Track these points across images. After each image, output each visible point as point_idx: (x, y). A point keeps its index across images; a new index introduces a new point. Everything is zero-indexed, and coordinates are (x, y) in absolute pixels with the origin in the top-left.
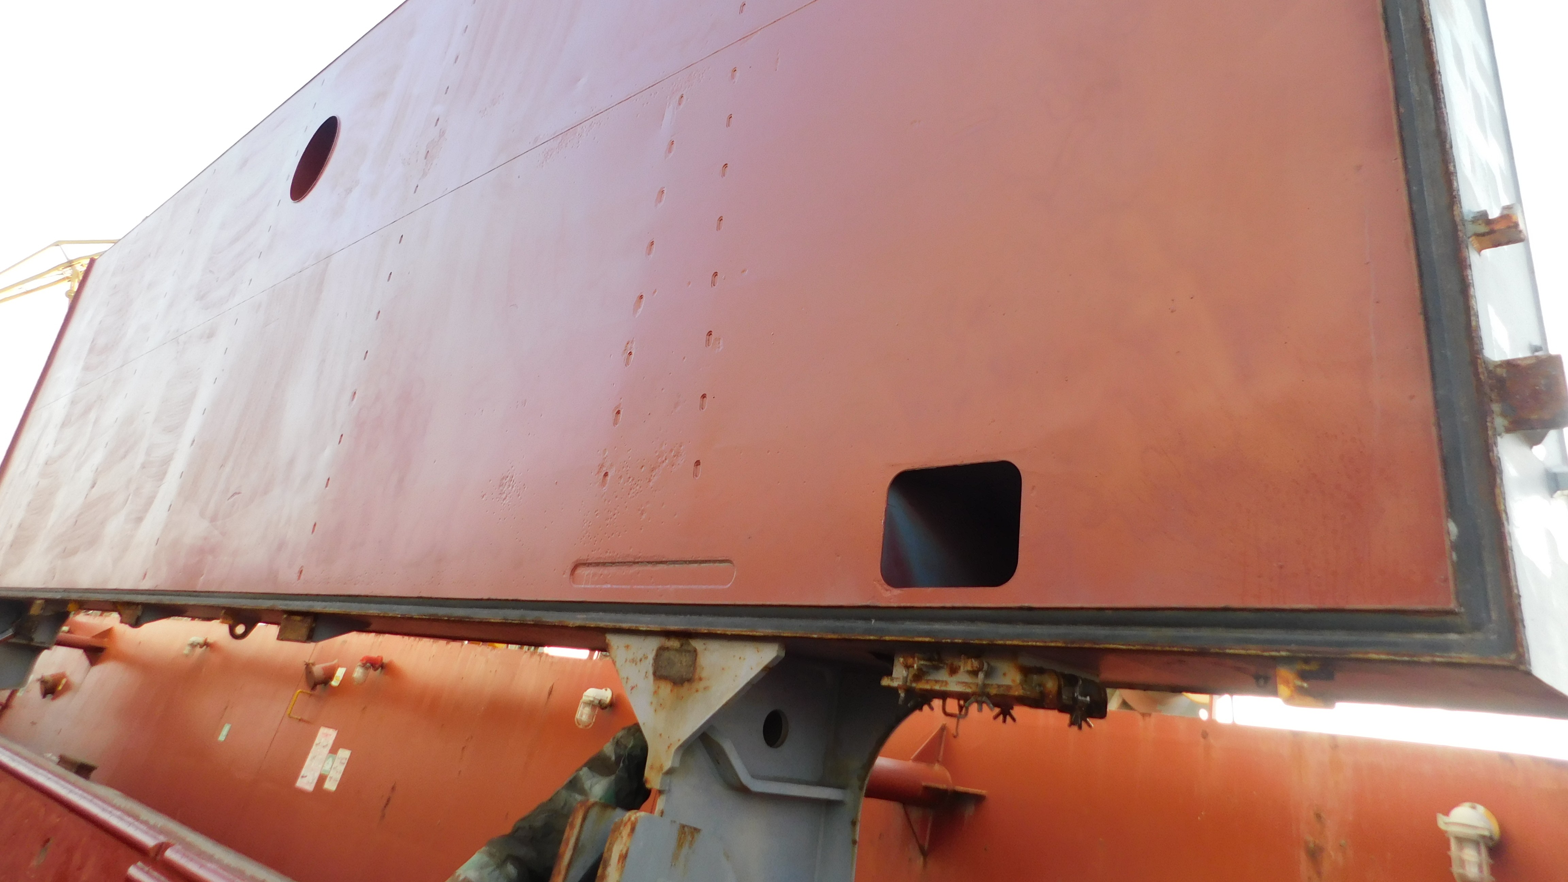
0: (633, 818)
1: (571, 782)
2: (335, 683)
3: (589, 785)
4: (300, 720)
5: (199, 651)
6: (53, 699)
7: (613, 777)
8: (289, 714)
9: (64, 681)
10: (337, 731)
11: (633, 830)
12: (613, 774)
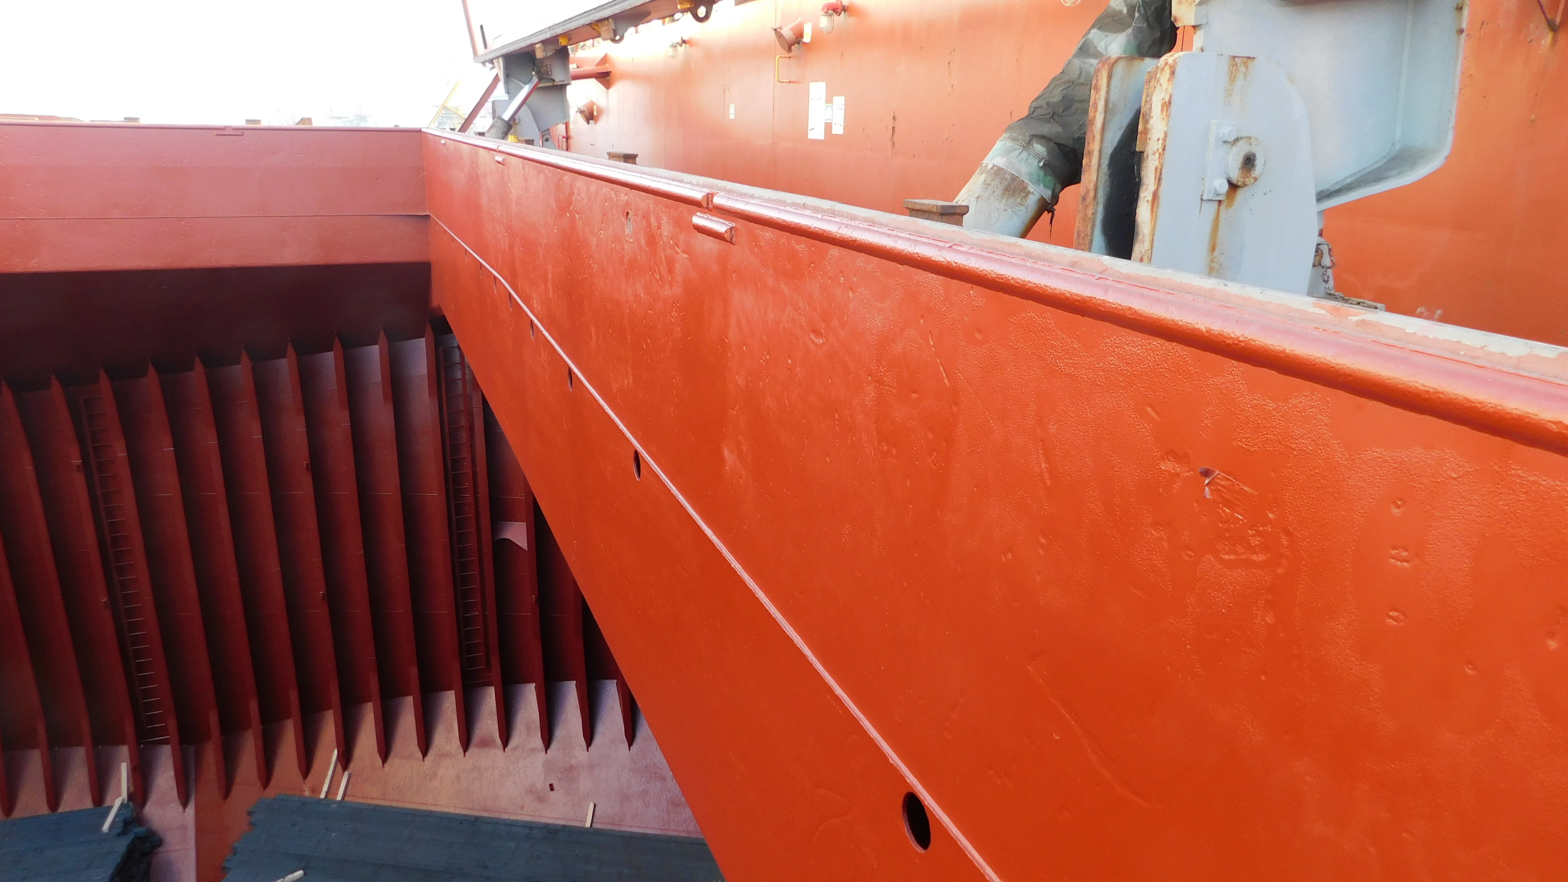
0: (1170, 62)
1: (1081, 48)
2: (807, 39)
3: (1103, 46)
4: (789, 83)
5: (681, 49)
6: (595, 123)
7: (1130, 30)
8: (778, 80)
9: (595, 108)
10: (825, 83)
11: (1173, 73)
12: (1130, 27)
